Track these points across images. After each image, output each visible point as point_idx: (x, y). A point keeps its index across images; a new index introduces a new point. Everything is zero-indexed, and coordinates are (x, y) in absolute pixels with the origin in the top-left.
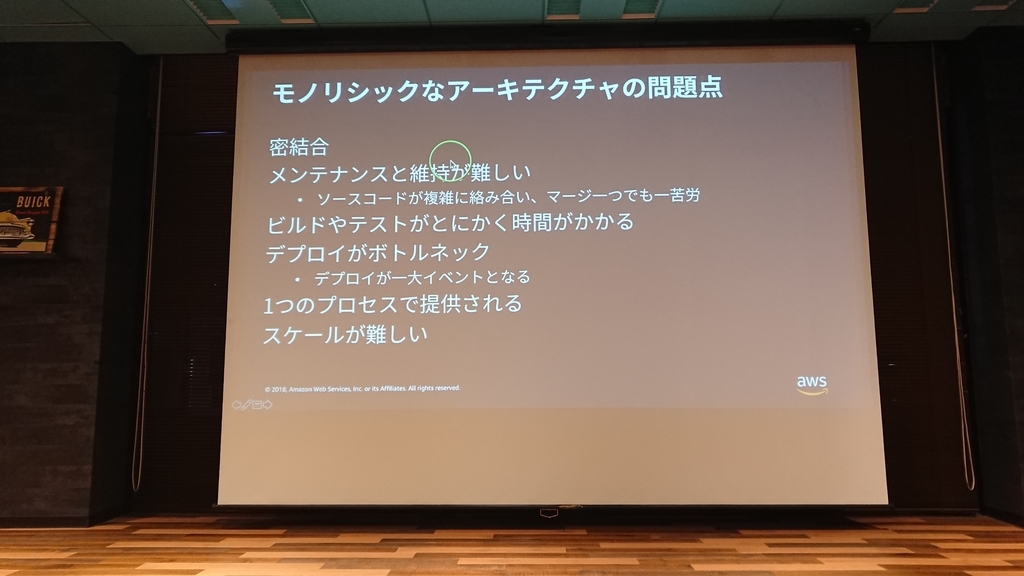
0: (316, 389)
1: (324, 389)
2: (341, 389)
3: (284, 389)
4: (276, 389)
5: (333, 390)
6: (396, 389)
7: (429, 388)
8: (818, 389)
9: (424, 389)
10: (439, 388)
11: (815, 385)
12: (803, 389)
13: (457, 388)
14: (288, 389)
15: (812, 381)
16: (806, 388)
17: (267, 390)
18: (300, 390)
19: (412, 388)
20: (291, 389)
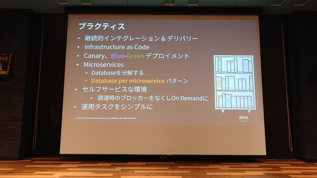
0: (91, 118)
1: (93, 118)
2: (99, 118)
3: (81, 118)
4: (79, 118)
5: (96, 118)
6: (116, 118)
7: (126, 118)
8: (245, 120)
9: (125, 118)
10: (129, 118)
11: (245, 119)
12: (241, 120)
13: (135, 118)
14: (82, 118)
15: (244, 117)
16: (242, 120)
17: (76, 118)
18: (86, 118)
19: (121, 118)
20: (83, 118)
